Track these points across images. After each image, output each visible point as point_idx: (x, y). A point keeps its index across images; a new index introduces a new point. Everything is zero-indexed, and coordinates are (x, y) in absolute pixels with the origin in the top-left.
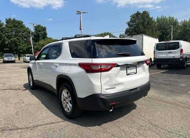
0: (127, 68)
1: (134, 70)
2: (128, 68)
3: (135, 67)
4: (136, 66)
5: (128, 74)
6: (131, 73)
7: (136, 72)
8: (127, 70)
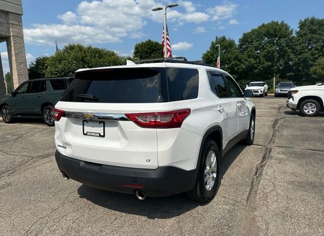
0: (84, 121)
1: (100, 130)
2: (85, 123)
3: (102, 124)
4: (104, 123)
5: (85, 133)
6: (92, 134)
7: (102, 134)
8: (85, 127)
